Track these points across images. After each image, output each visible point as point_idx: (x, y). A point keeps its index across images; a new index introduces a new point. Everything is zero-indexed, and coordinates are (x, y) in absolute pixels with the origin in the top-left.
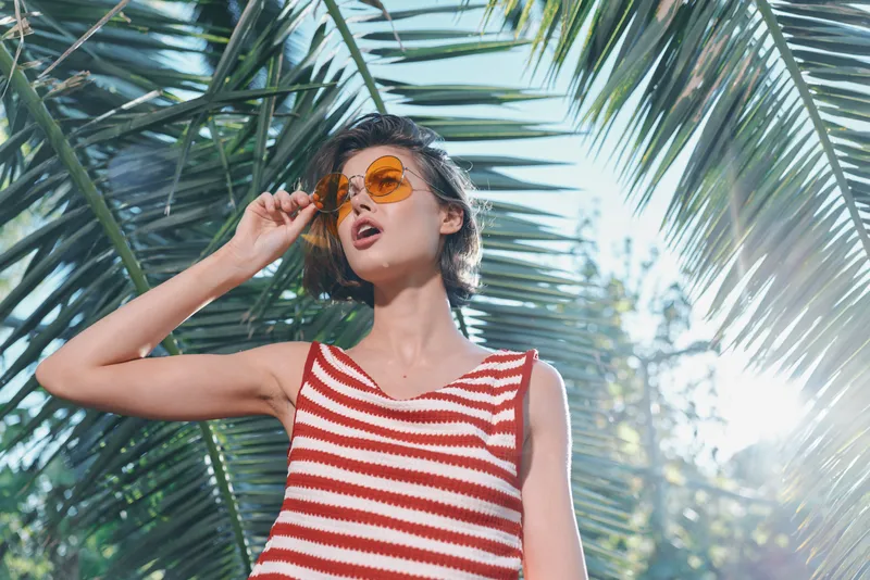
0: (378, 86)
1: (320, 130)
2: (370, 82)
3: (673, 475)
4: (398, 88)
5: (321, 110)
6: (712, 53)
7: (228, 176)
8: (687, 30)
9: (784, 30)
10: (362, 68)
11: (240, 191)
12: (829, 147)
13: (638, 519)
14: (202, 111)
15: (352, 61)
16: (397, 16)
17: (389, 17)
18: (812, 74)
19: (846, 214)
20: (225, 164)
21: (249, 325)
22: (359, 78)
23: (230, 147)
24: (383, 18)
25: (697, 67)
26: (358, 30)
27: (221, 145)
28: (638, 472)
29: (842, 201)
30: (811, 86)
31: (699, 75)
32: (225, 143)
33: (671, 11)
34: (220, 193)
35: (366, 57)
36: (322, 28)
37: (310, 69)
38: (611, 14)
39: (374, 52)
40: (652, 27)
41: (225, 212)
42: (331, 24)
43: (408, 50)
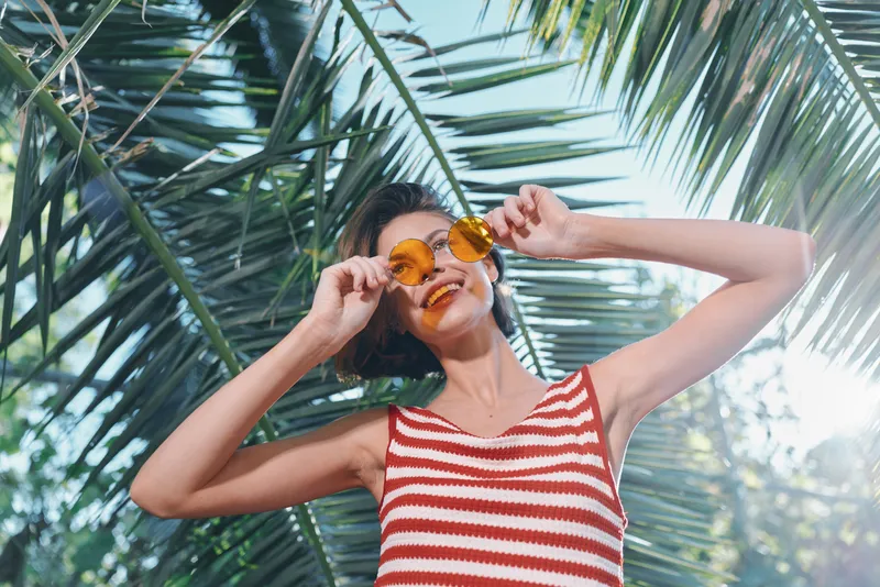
0: (428, 122)
1: (376, 170)
2: (420, 119)
3: (751, 479)
4: (447, 121)
5: (375, 151)
6: (761, 57)
7: (290, 224)
8: (734, 35)
9: (833, 26)
10: (412, 106)
11: (303, 237)
13: (719, 527)
14: (262, 165)
15: (401, 100)
16: (440, 51)
17: (433, 53)
18: (866, 68)
20: (286, 212)
21: (322, 369)
22: (409, 116)
23: (289, 196)
24: (427, 55)
25: (747, 72)
26: (404, 70)
27: (281, 194)
28: (713, 479)
30: (866, 80)
31: (749, 80)
32: (284, 193)
33: (716, 19)
34: (283, 243)
35: (415, 95)
36: (370, 71)
37: (361, 113)
38: (654, 28)
39: (422, 89)
40: (698, 35)
41: (291, 258)
42: (378, 66)
43: (454, 83)
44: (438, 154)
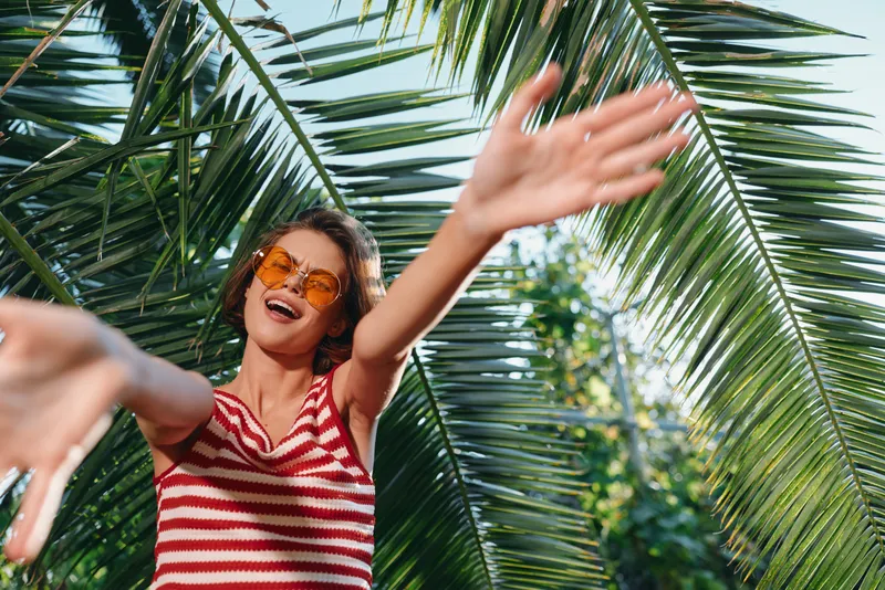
0: (291, 108)
1: (241, 155)
2: (282, 106)
3: (643, 421)
4: (309, 107)
5: (238, 139)
6: (594, 52)
7: (159, 211)
8: (571, 30)
9: (659, 24)
10: (273, 93)
11: (172, 222)
12: (706, 128)
13: (615, 468)
14: (120, 157)
15: (261, 88)
16: (300, 37)
17: (292, 40)
18: (686, 63)
19: (726, 187)
20: (153, 199)
21: (197, 350)
22: (271, 103)
23: (155, 182)
24: (287, 42)
25: (583, 64)
26: (263, 57)
27: (145, 181)
28: (612, 423)
29: (721, 176)
30: (686, 74)
31: (584, 73)
32: (149, 179)
33: (552, 15)
34: (153, 228)
35: (275, 82)
36: (229, 58)
37: (223, 99)
38: (499, 21)
39: (283, 76)
40: (537, 31)
41: (159, 245)
42: (236, 55)
43: (314, 69)
44: (302, 140)
